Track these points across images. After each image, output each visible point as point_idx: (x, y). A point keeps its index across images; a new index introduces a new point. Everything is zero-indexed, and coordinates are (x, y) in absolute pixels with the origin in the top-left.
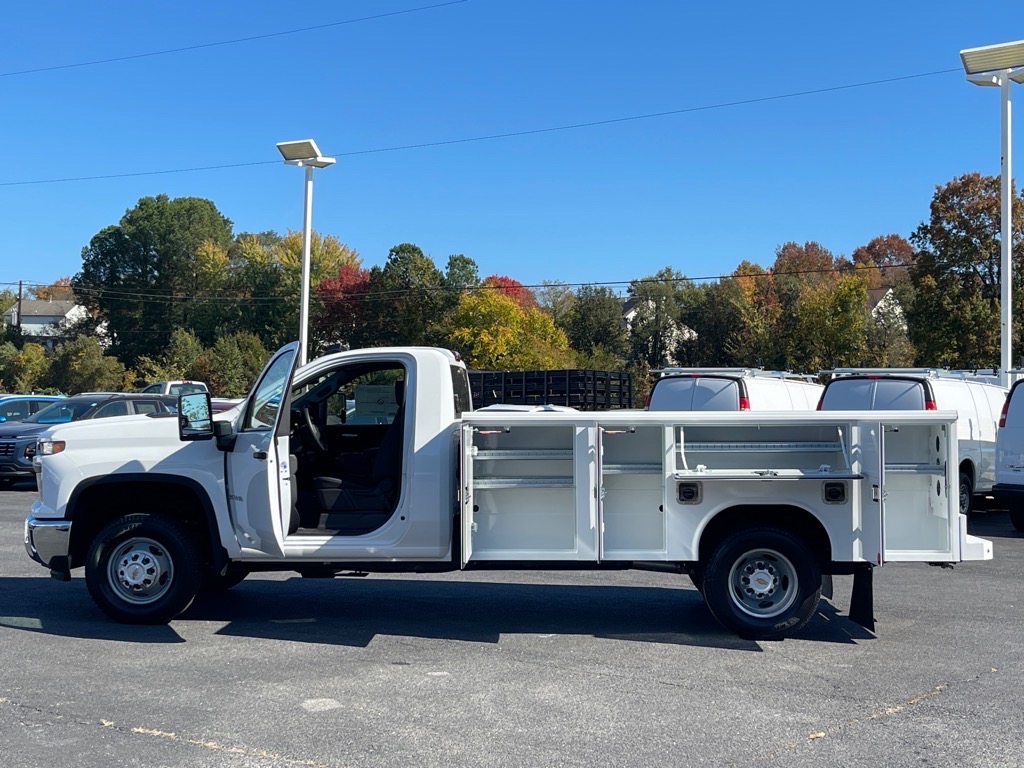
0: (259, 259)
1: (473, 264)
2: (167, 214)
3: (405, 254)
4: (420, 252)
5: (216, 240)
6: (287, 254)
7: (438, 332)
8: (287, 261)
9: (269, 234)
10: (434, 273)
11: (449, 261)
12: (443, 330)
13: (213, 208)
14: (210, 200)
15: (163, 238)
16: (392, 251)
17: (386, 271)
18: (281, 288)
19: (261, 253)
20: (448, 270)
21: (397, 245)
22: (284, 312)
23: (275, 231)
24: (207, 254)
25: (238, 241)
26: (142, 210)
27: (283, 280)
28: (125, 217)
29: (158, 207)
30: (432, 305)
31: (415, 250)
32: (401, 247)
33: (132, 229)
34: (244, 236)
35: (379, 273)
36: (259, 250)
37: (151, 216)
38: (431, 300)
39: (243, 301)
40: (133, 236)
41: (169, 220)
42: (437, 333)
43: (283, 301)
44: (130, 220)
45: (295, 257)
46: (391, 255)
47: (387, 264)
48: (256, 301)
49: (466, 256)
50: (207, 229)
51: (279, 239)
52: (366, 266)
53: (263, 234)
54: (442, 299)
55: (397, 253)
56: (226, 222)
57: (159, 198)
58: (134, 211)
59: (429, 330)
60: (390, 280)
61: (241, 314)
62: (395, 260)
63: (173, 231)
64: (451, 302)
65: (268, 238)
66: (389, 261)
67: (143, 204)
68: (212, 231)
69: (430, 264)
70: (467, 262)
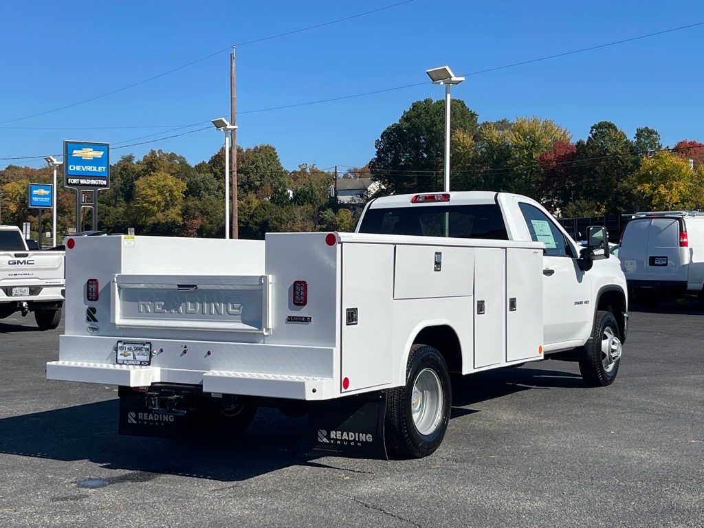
0: (495, 141)
1: (656, 134)
2: (430, 113)
3: (603, 130)
4: (615, 127)
5: (465, 129)
6: (515, 135)
7: (626, 187)
8: (516, 141)
9: (503, 121)
10: (626, 143)
11: (636, 132)
12: (630, 186)
13: (463, 106)
14: (461, 100)
15: (429, 130)
16: (592, 128)
17: (588, 143)
18: (511, 161)
19: (496, 136)
20: (636, 140)
21: (597, 123)
22: (514, 179)
23: (508, 119)
24: (459, 139)
25: (481, 129)
26: (414, 111)
27: (514, 155)
28: (403, 117)
29: (425, 108)
30: (623, 168)
31: (610, 126)
32: (600, 124)
33: (407, 125)
34: (485, 124)
35: (583, 145)
36: (496, 133)
37: (420, 114)
38: (623, 163)
39: (485, 172)
40: (408, 129)
41: (433, 116)
42: (625, 189)
43: (513, 170)
44: (406, 118)
45: (521, 137)
46: (592, 131)
47: (589, 138)
48: (494, 172)
49: (650, 128)
50: (459, 121)
51: (510, 125)
52: (574, 141)
53: (499, 122)
54: (632, 162)
55: (597, 129)
56: (473, 115)
57: (426, 101)
58: (408, 112)
59: (619, 187)
60: (591, 150)
61: (483, 181)
62: (596, 134)
63: (436, 125)
64: (637, 164)
65: (502, 125)
66: (591, 135)
67: (415, 106)
68: (462, 122)
69: (623, 135)
70: (651, 132)
